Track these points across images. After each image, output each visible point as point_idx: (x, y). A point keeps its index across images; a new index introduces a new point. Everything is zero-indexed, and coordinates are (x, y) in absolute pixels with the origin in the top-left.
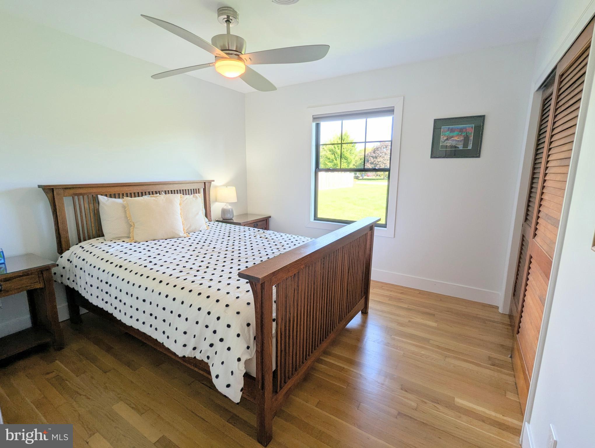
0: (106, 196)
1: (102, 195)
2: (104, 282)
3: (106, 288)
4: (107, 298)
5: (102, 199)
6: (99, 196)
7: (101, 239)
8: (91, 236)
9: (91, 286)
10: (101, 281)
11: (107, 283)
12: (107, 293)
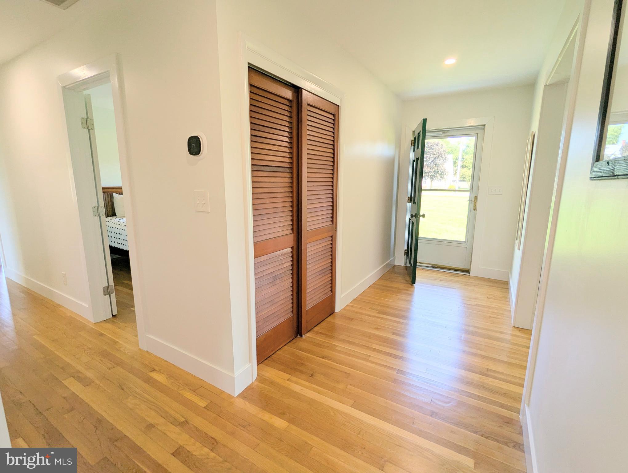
0: (117, 193)
1: (115, 193)
2: (118, 234)
3: (119, 236)
4: (119, 241)
5: (115, 195)
6: (113, 193)
7: (115, 217)
8: (109, 216)
9: (111, 237)
10: (117, 233)
11: (119, 234)
12: (119, 239)
